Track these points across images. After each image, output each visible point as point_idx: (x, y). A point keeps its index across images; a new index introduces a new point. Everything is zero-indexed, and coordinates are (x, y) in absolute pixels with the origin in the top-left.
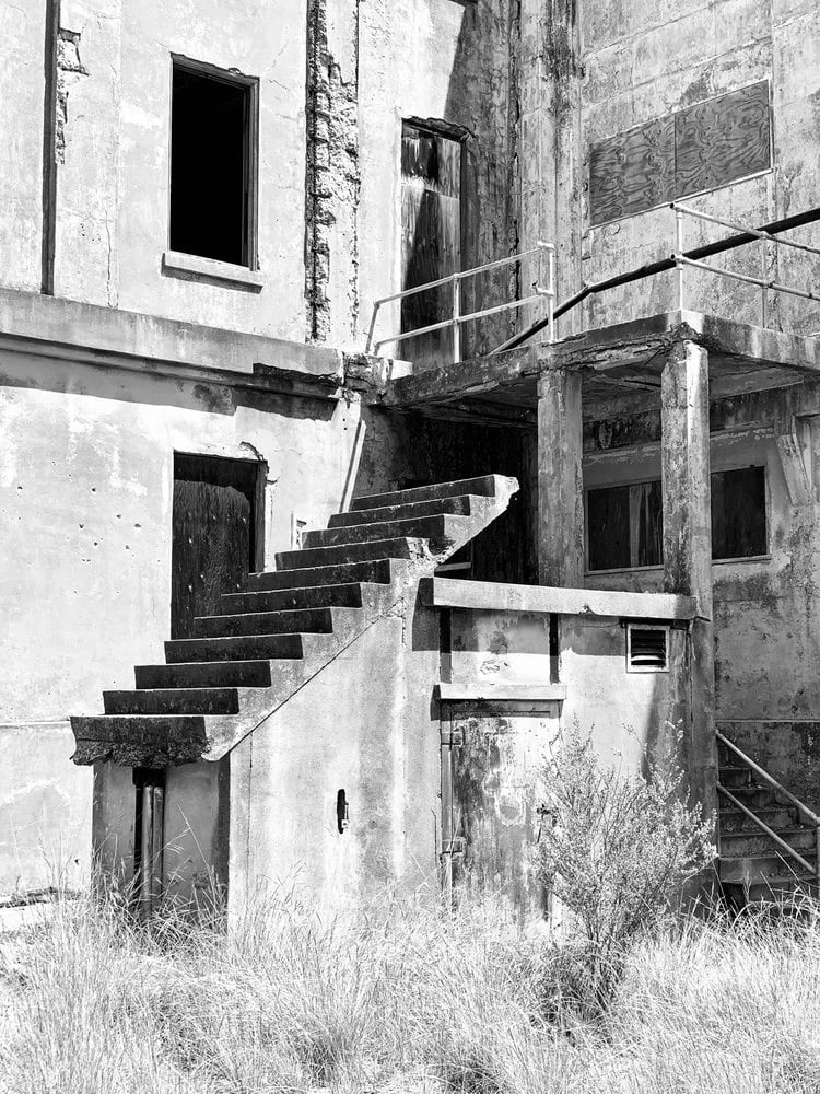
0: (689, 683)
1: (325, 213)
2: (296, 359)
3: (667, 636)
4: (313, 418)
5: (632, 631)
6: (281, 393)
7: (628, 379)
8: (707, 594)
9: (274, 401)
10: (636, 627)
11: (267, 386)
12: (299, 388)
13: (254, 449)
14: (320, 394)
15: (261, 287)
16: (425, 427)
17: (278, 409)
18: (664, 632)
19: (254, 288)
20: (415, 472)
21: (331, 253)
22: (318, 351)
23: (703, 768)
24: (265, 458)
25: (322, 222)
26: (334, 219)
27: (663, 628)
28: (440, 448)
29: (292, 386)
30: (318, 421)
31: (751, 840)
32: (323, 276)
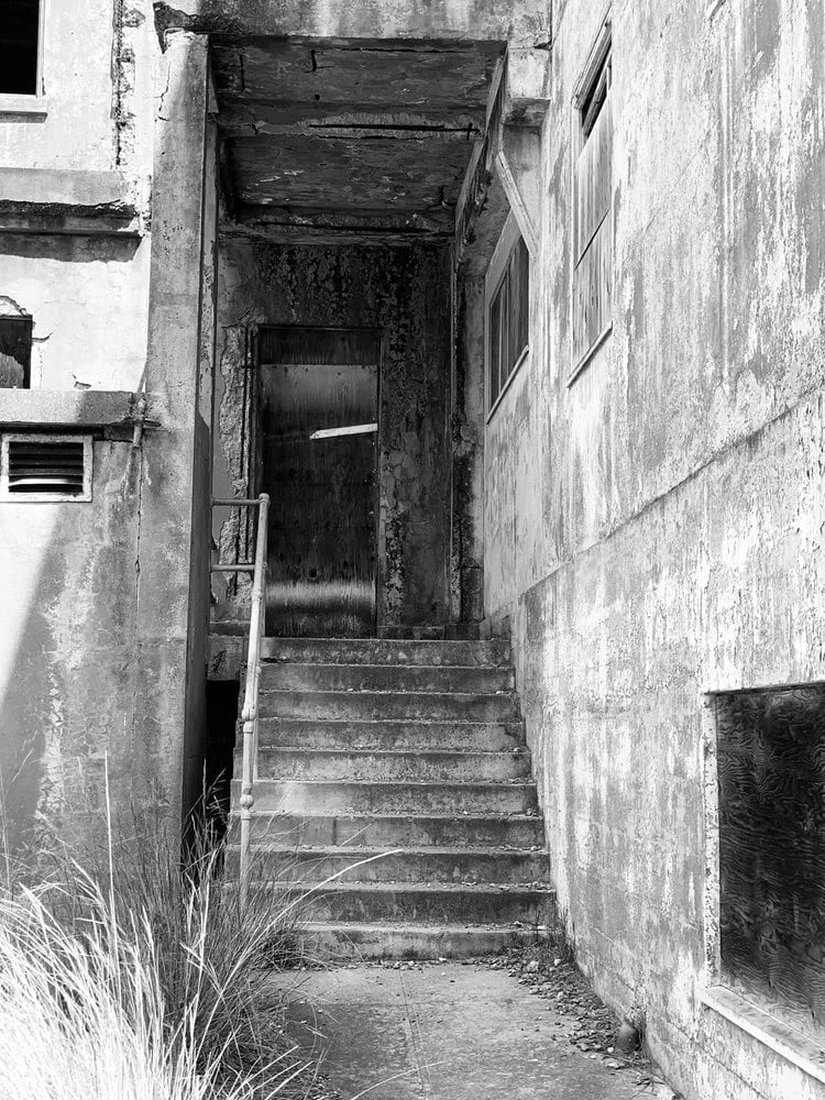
0: (136, 517)
1: (132, 12)
2: (60, 190)
3: (87, 452)
4: (105, 260)
5: (12, 445)
6: (52, 234)
7: (315, 122)
8: (182, 391)
9: (46, 244)
10: (20, 438)
11: (26, 226)
12: (72, 224)
13: (13, 302)
14: (106, 228)
15: (45, 115)
16: (285, 256)
17: (52, 253)
18: (80, 446)
19: (36, 117)
20: (266, 313)
21: (137, 59)
22: (93, 177)
23: (157, 641)
24: (29, 312)
25: (128, 24)
26: (144, 17)
27: (77, 439)
28: (309, 280)
29: (62, 223)
30: (111, 263)
31: (359, 760)
32: (128, 88)
